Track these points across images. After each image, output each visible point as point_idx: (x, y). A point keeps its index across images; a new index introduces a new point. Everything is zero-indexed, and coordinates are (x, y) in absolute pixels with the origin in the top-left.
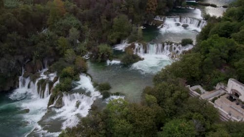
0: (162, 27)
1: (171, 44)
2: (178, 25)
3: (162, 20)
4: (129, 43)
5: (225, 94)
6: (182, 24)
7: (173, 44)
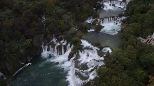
0: (103, 7)
1: (114, 17)
2: (111, 5)
3: (102, 3)
4: (93, 19)
5: (151, 39)
6: (112, 4)
7: (115, 17)
